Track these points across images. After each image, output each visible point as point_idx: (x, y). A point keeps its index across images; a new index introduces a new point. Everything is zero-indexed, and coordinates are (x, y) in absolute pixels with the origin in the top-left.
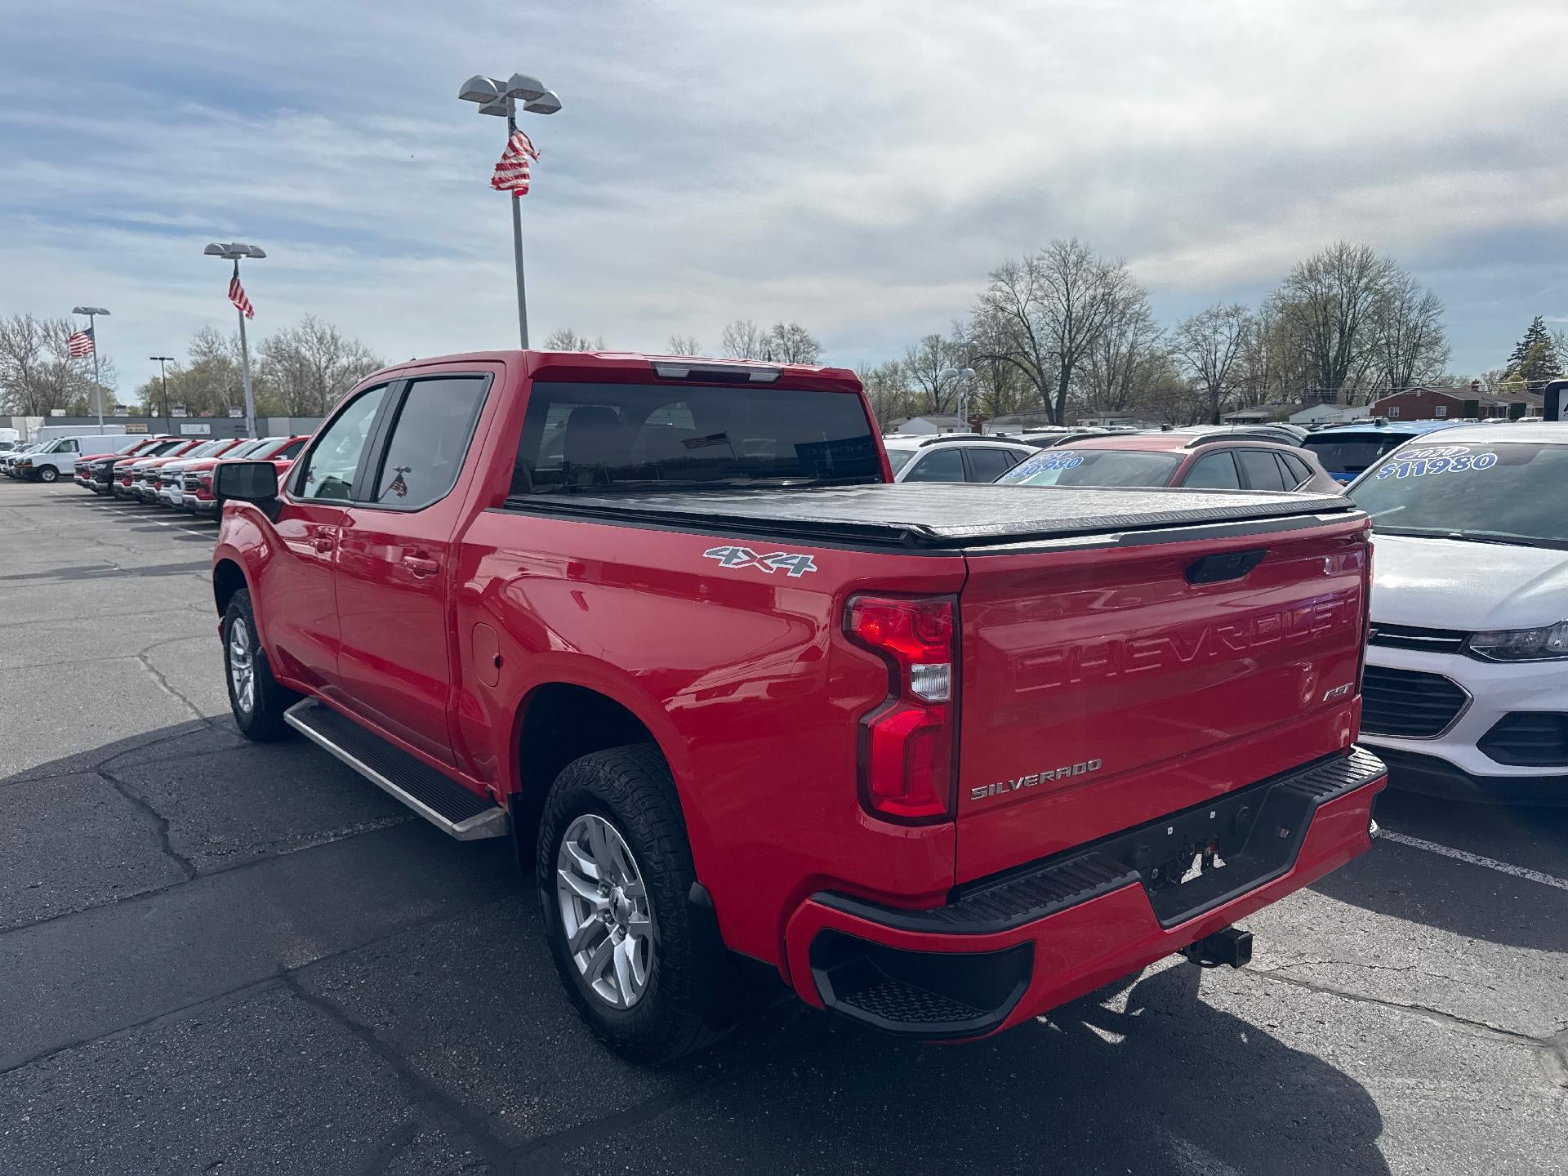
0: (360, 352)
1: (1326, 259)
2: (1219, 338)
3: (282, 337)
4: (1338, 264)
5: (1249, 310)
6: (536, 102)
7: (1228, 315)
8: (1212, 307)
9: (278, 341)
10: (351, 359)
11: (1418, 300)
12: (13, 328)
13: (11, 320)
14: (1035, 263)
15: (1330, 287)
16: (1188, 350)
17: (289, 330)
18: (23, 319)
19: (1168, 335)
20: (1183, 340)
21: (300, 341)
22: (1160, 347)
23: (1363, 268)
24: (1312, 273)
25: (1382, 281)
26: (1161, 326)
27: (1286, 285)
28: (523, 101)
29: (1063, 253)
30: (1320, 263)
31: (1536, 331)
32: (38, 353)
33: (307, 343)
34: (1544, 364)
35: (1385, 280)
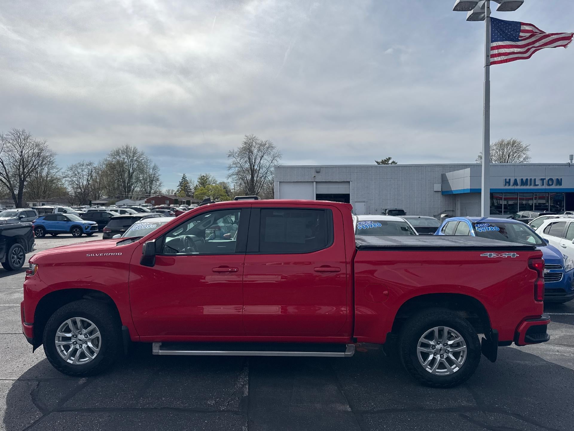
1: (122, 149)
2: (84, 173)
4: (126, 151)
5: (95, 164)
7: (87, 165)
8: (81, 161)
11: (152, 165)
14: (4, 136)
15: (124, 159)
16: (71, 177)
19: (63, 170)
20: (70, 173)
22: (59, 175)
23: (135, 153)
24: (118, 153)
25: (141, 159)
26: (59, 167)
27: (109, 156)
29: (18, 134)
30: (120, 150)
31: (184, 178)
34: (187, 188)
35: (142, 158)
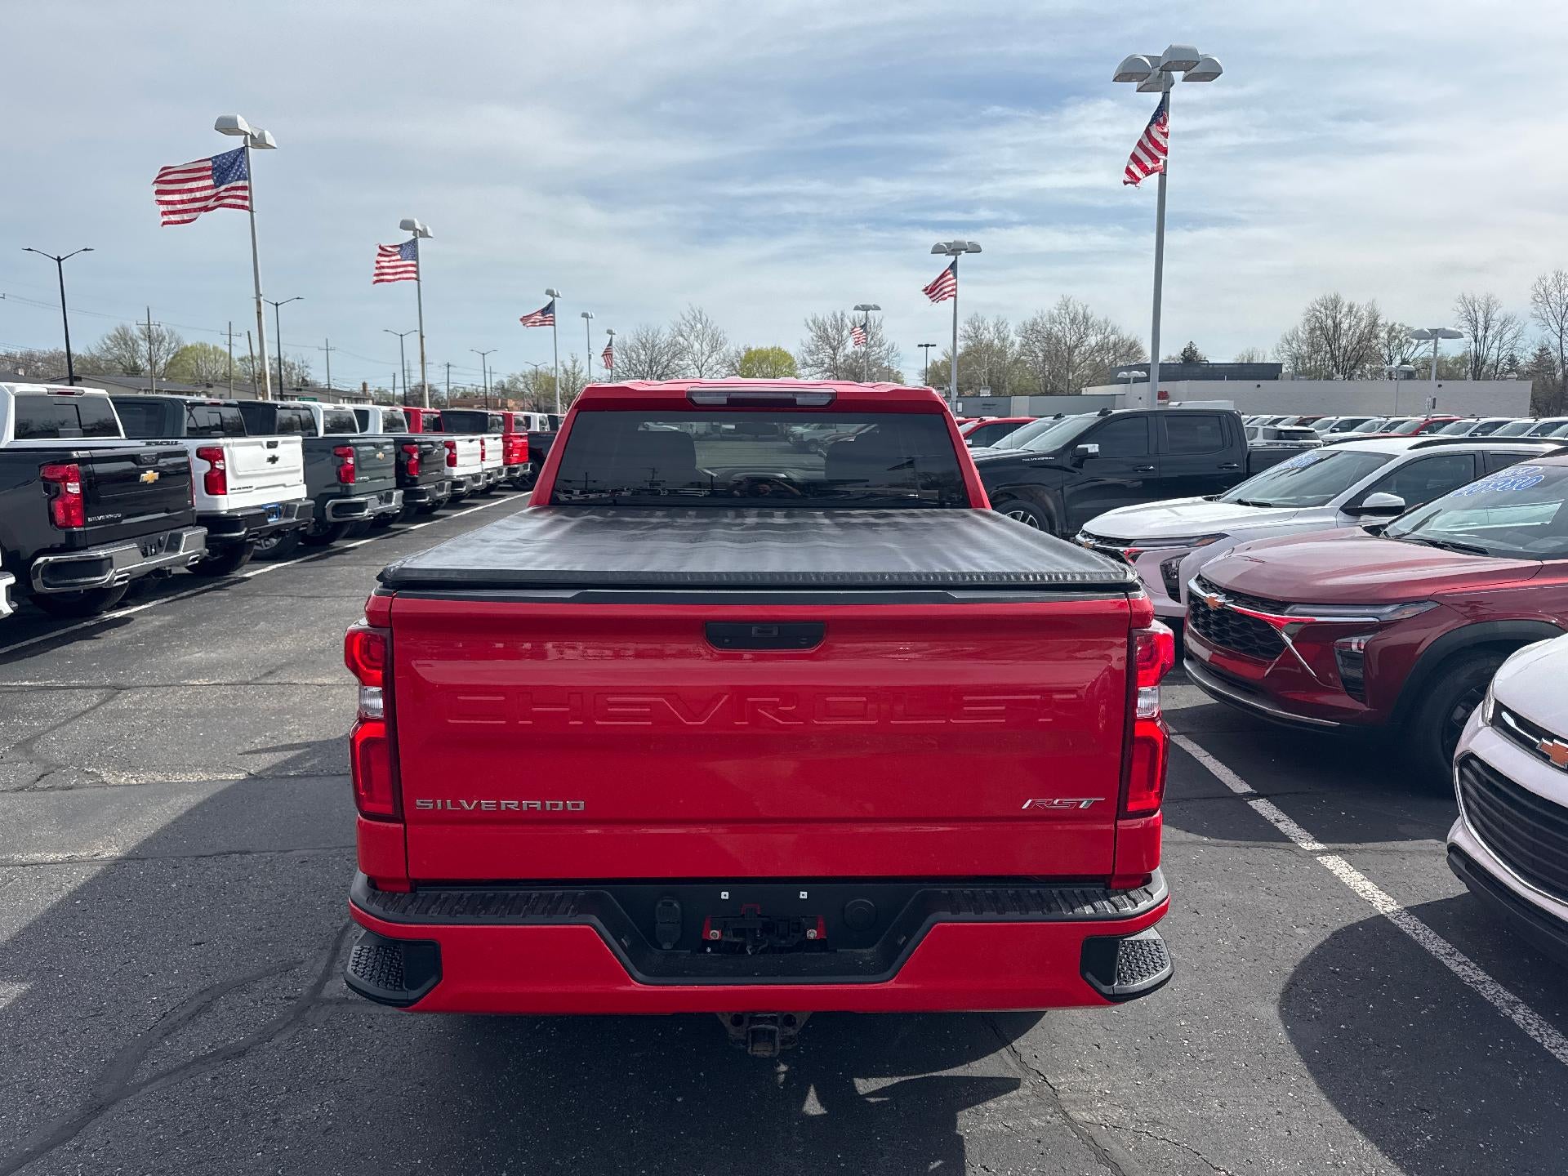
0: (1109, 329)
3: (1039, 320)
6: (1193, 71)
9: (1035, 323)
10: (1100, 337)
12: (831, 323)
13: (830, 317)
17: (1046, 312)
18: (839, 315)
21: (1054, 322)
28: (1182, 73)
32: (847, 344)
33: (1060, 324)
